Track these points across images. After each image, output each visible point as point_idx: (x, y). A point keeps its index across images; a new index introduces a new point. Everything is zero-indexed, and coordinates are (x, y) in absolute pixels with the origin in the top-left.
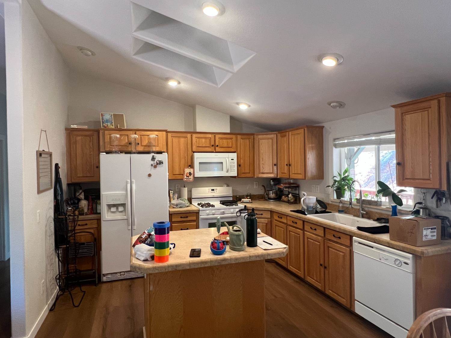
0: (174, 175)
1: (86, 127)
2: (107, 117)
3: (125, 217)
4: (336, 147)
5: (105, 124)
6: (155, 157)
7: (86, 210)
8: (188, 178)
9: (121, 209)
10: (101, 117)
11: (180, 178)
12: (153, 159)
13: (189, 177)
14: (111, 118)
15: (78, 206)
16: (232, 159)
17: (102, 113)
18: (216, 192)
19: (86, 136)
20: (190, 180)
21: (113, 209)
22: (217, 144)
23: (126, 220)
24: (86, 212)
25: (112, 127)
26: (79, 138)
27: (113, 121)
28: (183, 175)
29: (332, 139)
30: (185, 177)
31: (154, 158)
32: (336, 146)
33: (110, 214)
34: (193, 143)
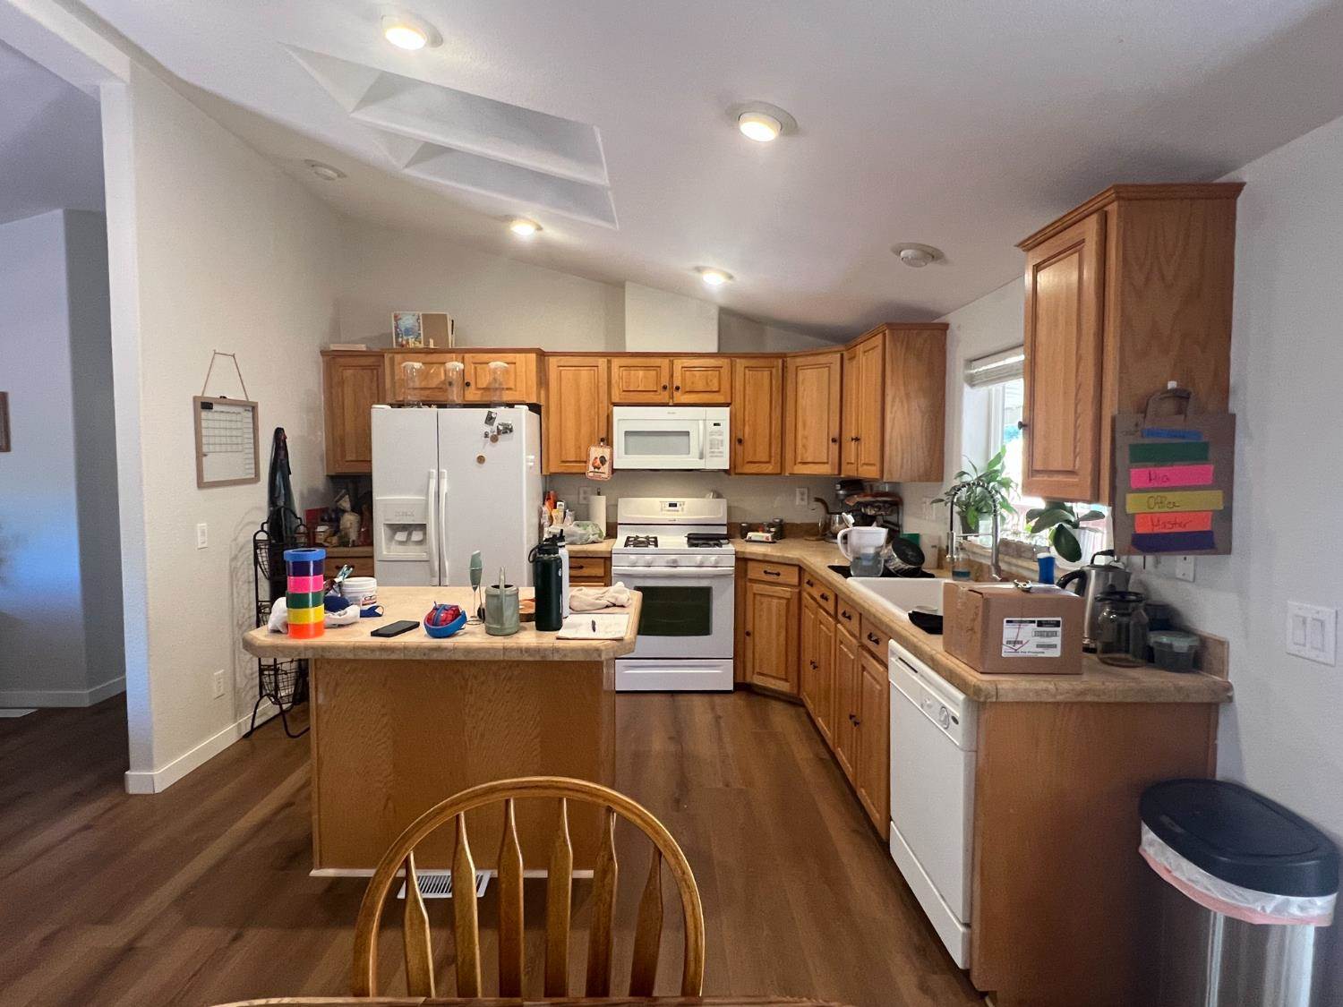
0: (563, 462)
1: (363, 347)
2: (408, 321)
3: (424, 556)
4: (972, 385)
5: (402, 337)
6: (493, 416)
7: (353, 536)
8: (596, 470)
9: (417, 536)
10: (393, 322)
11: (579, 471)
12: (490, 420)
13: (599, 468)
14: (417, 324)
15: (338, 527)
16: (715, 425)
17: (398, 312)
18: (683, 509)
19: (363, 367)
20: (603, 475)
21: (401, 536)
22: (677, 382)
23: (427, 563)
24: (353, 541)
25: (418, 345)
26: (349, 373)
27: (422, 332)
28: (585, 462)
29: (962, 362)
30: (591, 469)
31: (492, 418)
32: (972, 381)
33: (394, 546)
34: (613, 381)
